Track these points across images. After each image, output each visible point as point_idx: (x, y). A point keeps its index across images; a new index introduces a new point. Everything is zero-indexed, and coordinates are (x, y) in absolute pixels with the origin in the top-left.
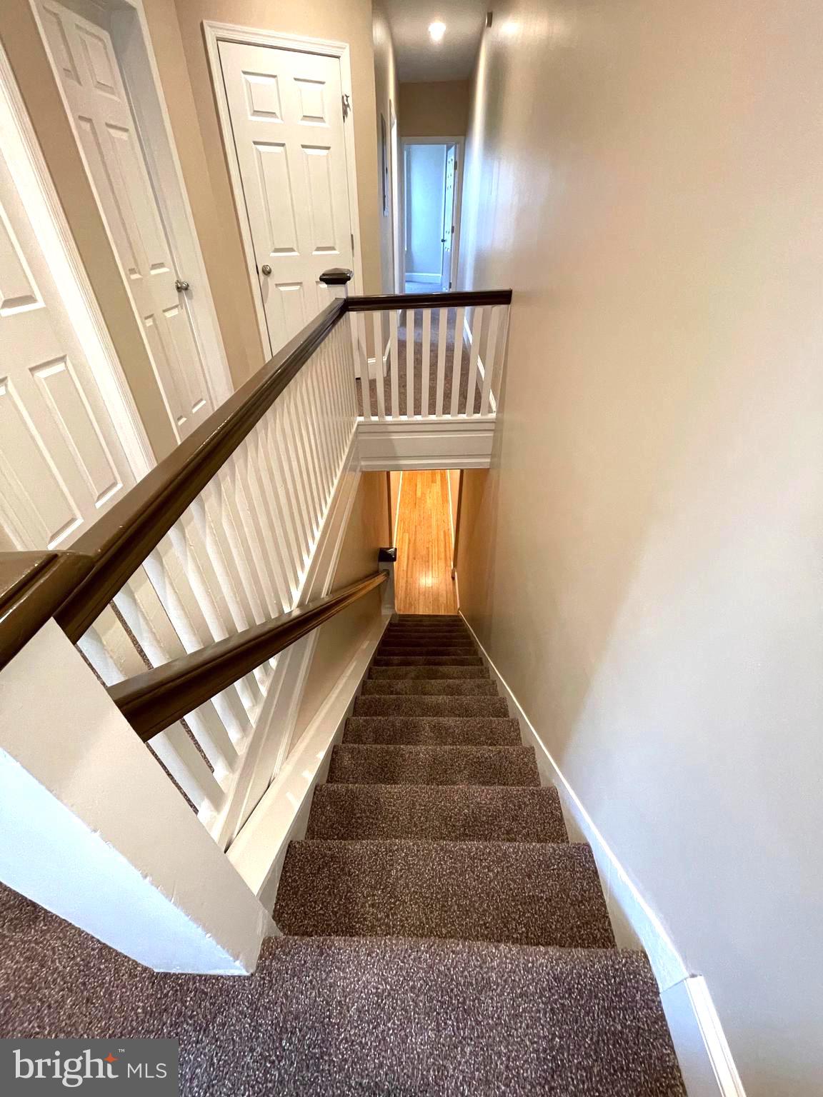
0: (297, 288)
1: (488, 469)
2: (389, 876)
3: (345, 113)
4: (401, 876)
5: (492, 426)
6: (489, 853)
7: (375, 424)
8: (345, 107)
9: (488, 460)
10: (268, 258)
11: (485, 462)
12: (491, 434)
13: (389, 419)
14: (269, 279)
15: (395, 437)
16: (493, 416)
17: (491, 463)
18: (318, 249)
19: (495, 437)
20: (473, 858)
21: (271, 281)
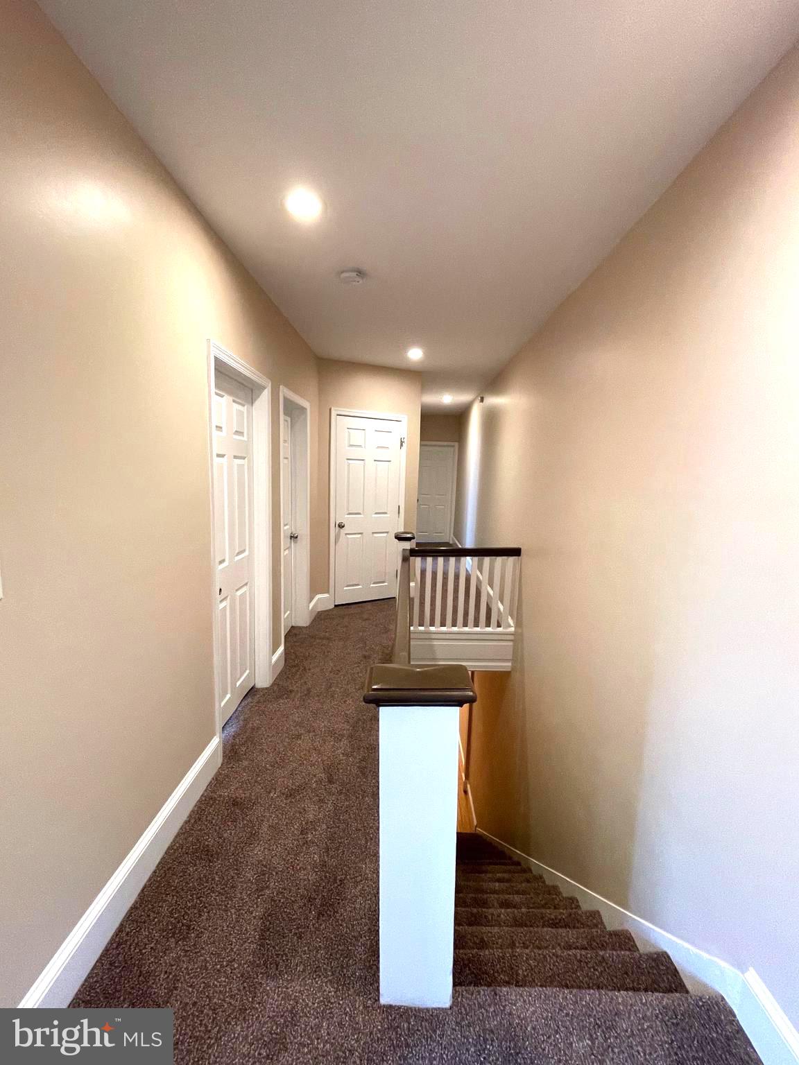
0: (360, 536)
1: (510, 672)
2: (518, 975)
3: (402, 445)
4: (528, 975)
5: (512, 637)
6: (592, 958)
7: (421, 633)
8: (402, 443)
9: (510, 664)
10: (344, 518)
11: (506, 666)
12: (511, 643)
13: (432, 629)
14: (341, 530)
15: (435, 643)
16: (512, 629)
17: (513, 668)
18: (376, 513)
19: (514, 646)
20: (580, 961)
21: (343, 531)
